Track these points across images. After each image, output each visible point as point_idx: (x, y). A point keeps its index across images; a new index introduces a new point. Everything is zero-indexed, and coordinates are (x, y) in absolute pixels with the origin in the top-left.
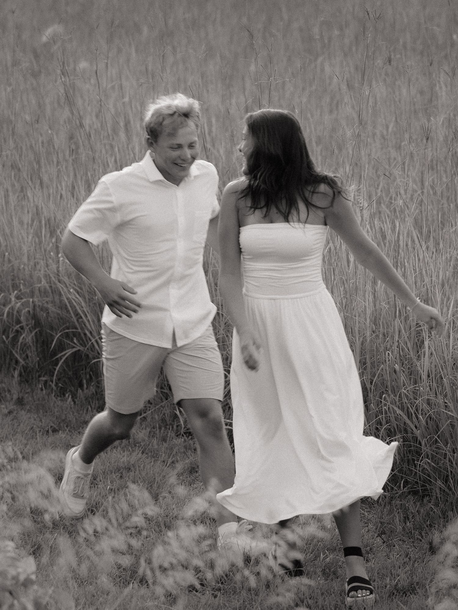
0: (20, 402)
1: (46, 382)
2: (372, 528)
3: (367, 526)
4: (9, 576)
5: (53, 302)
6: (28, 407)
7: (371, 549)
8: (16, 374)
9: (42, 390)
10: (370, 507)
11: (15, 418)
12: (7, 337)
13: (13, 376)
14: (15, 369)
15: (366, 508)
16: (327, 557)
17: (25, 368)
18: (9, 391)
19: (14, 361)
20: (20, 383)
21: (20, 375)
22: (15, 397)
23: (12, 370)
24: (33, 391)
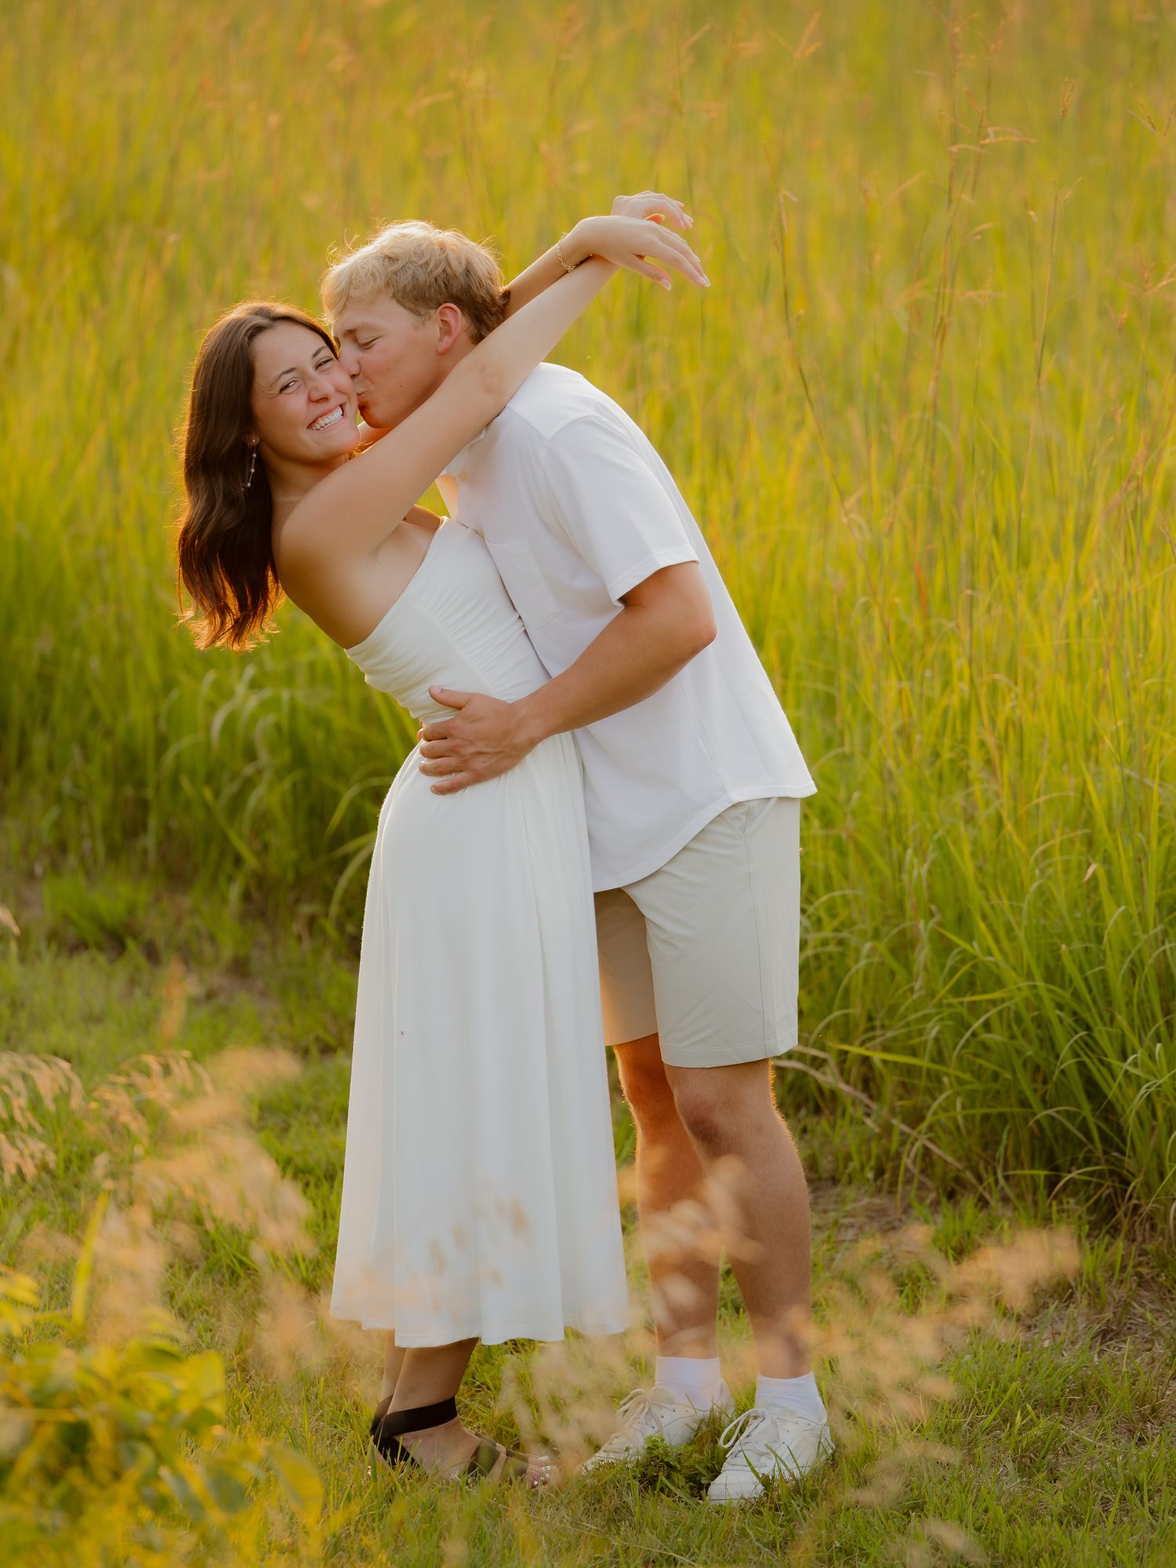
0: (240, 968)
1: (312, 921)
2: (1161, 1355)
3: (1150, 1350)
4: (153, 1403)
5: (345, 703)
6: (260, 984)
7: (1153, 1410)
8: (234, 892)
9: (300, 938)
10: (1162, 1300)
11: (224, 1010)
12: (217, 794)
13: (225, 900)
14: (230, 879)
15: (1151, 1302)
16: (1032, 1424)
17: (260, 879)
18: (212, 939)
19: (230, 860)
20: (243, 918)
21: (246, 897)
22: (227, 953)
23: (222, 880)
24: (275, 941)
